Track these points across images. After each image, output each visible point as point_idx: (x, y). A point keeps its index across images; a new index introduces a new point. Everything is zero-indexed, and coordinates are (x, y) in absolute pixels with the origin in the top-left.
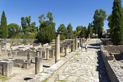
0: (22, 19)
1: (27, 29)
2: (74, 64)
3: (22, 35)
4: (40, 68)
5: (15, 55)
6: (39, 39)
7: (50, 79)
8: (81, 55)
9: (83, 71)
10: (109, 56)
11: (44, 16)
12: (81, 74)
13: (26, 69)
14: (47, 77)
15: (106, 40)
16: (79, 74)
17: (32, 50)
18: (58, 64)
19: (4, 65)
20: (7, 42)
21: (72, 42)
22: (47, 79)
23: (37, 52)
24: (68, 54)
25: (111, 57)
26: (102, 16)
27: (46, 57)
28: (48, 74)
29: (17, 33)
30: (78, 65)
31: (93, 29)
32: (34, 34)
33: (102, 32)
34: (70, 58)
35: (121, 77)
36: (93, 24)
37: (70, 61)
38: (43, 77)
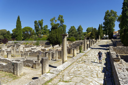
0: (35, 22)
1: (39, 32)
2: (81, 65)
3: (35, 38)
4: (46, 68)
5: (27, 56)
6: (50, 40)
7: (55, 79)
8: (89, 56)
9: (88, 73)
10: (116, 57)
11: (55, 19)
12: (86, 75)
13: (35, 69)
14: (52, 77)
15: (116, 41)
16: (84, 75)
17: (42, 51)
18: (64, 65)
19: (15, 65)
20: (22, 44)
21: (82, 43)
22: (51, 80)
23: (46, 53)
24: (76, 55)
25: (117, 58)
26: (113, 17)
27: (55, 58)
28: (53, 75)
29: (30, 35)
30: (84, 66)
31: (104, 30)
32: (46, 36)
33: (113, 33)
34: (77, 59)
35: (124, 80)
36: (103, 26)
37: (77, 62)
38: (49, 77)
